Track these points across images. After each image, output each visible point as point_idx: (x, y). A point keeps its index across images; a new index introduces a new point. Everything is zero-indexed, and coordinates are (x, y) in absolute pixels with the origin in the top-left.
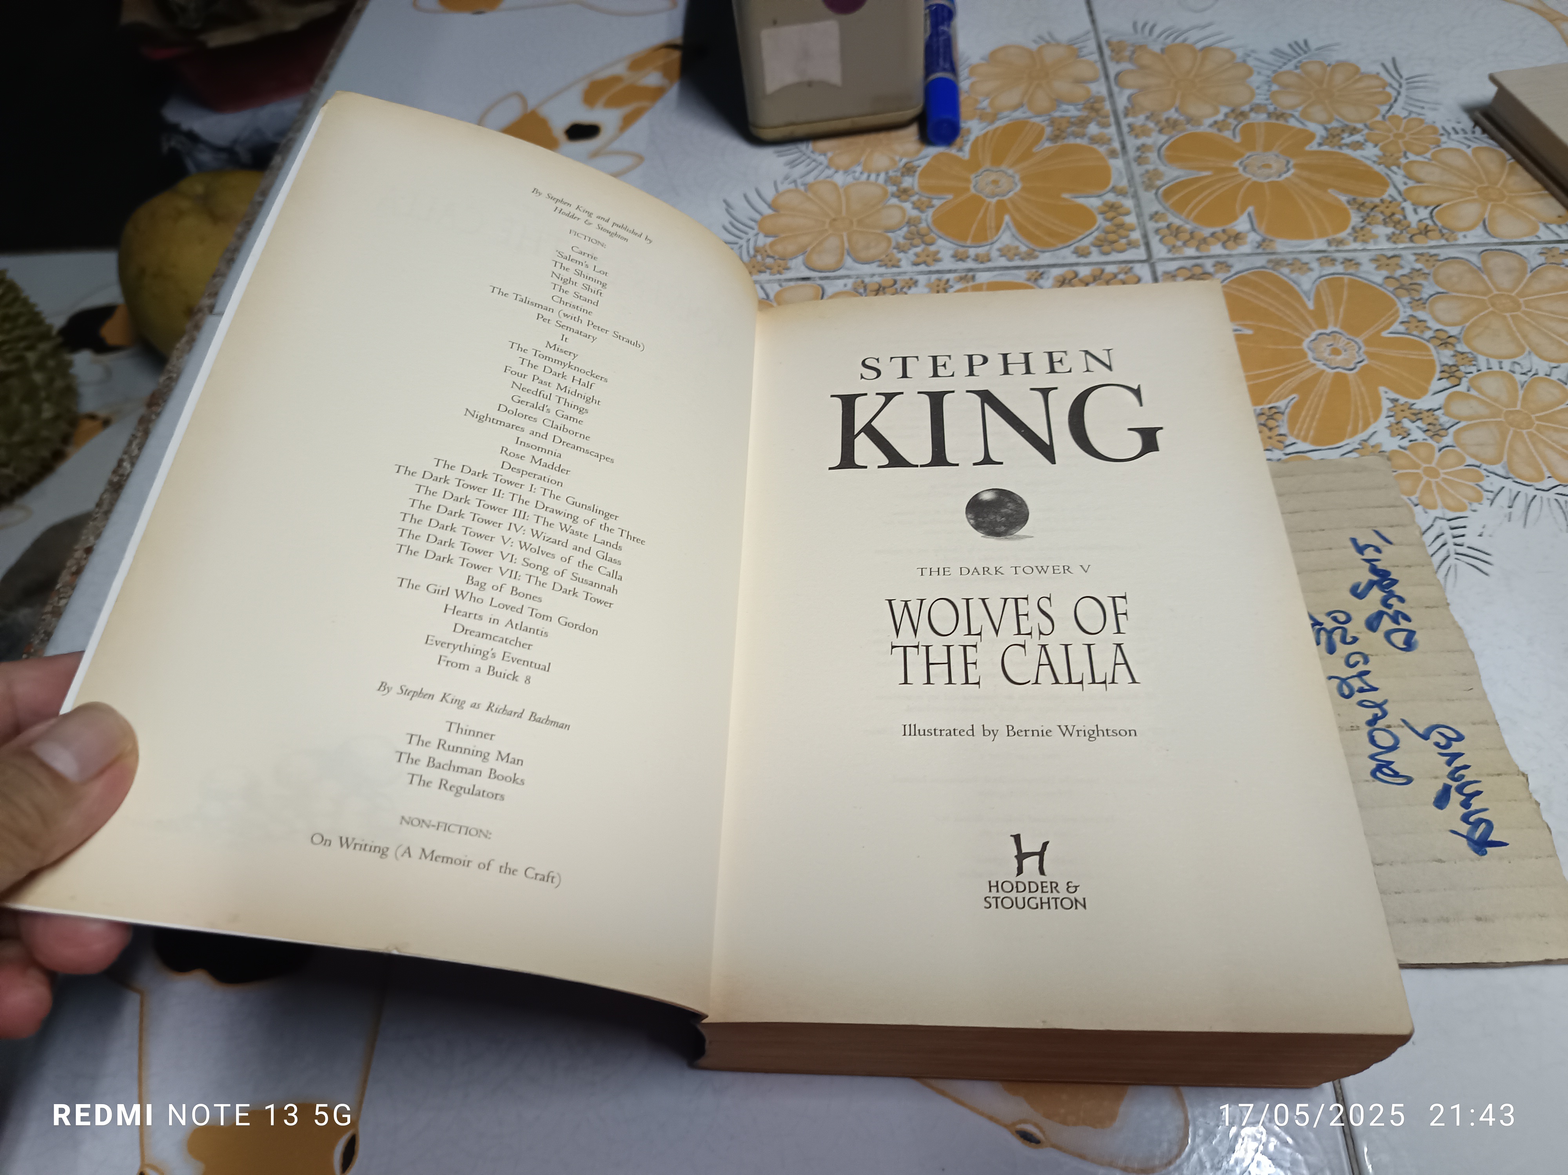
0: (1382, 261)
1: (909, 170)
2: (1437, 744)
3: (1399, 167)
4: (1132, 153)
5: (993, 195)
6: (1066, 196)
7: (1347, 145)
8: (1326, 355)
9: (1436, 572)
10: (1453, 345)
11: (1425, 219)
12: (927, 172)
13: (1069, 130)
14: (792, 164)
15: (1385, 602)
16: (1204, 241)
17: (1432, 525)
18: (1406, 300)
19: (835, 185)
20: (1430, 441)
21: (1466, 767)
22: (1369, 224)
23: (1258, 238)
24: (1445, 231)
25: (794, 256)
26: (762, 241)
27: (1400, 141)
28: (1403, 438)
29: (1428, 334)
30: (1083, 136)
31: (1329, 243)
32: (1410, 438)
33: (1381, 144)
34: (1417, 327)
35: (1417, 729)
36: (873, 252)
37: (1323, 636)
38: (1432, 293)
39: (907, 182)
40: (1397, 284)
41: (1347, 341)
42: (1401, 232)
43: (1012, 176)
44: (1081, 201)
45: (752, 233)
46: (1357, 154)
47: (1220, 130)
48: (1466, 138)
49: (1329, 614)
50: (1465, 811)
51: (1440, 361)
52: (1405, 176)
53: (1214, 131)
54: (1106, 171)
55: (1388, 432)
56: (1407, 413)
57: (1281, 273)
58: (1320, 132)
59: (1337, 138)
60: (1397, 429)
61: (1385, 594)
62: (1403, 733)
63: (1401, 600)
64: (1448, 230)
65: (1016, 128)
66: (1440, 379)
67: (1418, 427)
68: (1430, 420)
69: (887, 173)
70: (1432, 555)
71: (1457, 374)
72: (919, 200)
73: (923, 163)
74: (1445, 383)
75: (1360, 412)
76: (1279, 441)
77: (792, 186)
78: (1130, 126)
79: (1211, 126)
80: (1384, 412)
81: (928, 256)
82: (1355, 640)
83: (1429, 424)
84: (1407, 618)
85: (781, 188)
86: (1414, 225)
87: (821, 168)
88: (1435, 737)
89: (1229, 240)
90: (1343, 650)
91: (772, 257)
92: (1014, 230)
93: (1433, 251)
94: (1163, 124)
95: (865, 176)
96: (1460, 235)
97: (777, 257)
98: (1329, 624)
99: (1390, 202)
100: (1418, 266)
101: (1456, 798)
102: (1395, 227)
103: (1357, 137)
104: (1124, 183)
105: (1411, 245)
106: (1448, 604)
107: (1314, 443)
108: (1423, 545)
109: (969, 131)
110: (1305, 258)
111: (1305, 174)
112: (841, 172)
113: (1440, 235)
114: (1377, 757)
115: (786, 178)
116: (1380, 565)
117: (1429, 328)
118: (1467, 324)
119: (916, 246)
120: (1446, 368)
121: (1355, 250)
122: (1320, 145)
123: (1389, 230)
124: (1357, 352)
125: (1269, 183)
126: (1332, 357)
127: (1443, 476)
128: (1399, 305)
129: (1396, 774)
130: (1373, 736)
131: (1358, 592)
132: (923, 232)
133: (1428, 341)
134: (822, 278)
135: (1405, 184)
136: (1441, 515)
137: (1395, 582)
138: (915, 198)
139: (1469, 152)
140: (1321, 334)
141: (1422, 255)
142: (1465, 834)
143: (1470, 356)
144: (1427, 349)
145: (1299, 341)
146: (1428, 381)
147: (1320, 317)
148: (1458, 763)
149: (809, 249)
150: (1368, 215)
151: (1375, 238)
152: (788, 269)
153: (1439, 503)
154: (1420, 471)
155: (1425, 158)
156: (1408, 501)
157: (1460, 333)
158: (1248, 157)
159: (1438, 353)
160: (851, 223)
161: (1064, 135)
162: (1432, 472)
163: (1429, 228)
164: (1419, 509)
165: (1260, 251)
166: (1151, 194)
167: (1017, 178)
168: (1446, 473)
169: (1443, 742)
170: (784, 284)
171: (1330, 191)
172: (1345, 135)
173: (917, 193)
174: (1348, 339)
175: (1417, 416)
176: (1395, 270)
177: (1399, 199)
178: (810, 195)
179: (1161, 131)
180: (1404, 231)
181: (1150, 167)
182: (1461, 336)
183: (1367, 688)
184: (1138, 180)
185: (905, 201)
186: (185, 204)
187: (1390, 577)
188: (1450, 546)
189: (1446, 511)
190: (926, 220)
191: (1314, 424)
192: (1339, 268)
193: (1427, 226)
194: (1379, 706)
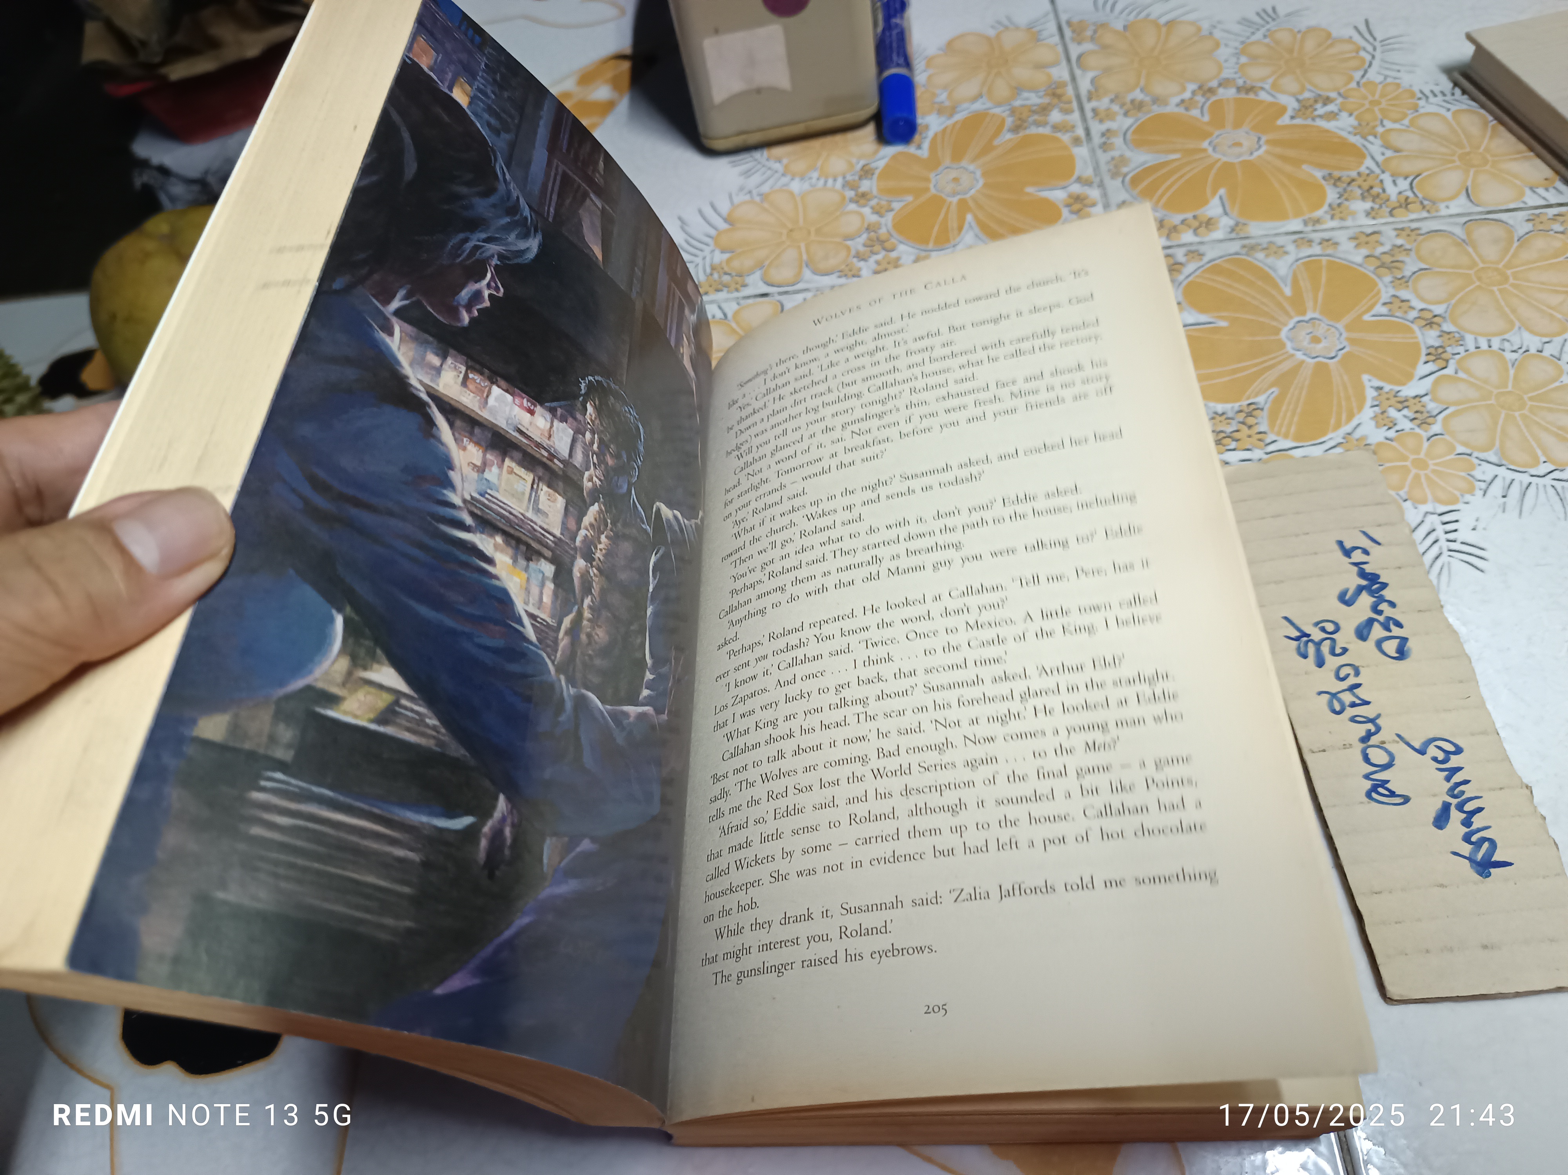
0: (1361, 239)
1: (866, 172)
2: (1435, 759)
3: (1375, 137)
4: (1097, 140)
5: (954, 194)
6: (1030, 190)
7: (1321, 116)
8: (1305, 343)
9: (1428, 572)
10: (1439, 325)
11: (1405, 191)
12: (887, 173)
13: (1031, 119)
14: (747, 174)
15: (1375, 609)
16: (1174, 229)
17: (1423, 521)
18: (1388, 279)
19: (791, 194)
20: (1418, 430)
21: (1466, 782)
22: (1347, 200)
23: (1231, 223)
24: (1426, 203)
25: (751, 272)
26: (719, 257)
27: (1376, 109)
28: (1390, 428)
29: (1413, 314)
30: (1045, 124)
31: (1306, 223)
32: (1397, 428)
33: (1355, 113)
34: (1400, 308)
35: (1412, 744)
36: (832, 262)
37: (1311, 649)
38: (1416, 270)
39: (866, 185)
40: (1378, 263)
41: (1327, 327)
42: (1381, 207)
43: (973, 173)
44: (1046, 194)
45: (707, 250)
46: (1331, 125)
47: (1187, 109)
48: (1445, 101)
49: (1316, 624)
50: (1467, 830)
51: (1425, 343)
52: (1382, 146)
53: (1181, 110)
54: (1070, 160)
55: (1373, 423)
56: (1393, 401)
57: (1256, 259)
58: (1291, 104)
59: (1310, 110)
60: (1382, 420)
61: (1374, 599)
62: (1399, 749)
63: (1392, 604)
64: (1430, 201)
65: (976, 120)
66: (1426, 362)
67: (1405, 416)
68: (1418, 407)
69: (844, 178)
70: (1424, 553)
71: (1444, 356)
72: (878, 204)
73: (881, 164)
74: (1431, 367)
75: (1344, 403)
76: (1260, 440)
77: (748, 197)
78: (1095, 111)
79: (1177, 105)
80: (1369, 402)
81: (889, 263)
82: (1345, 650)
83: (1417, 412)
84: (1399, 625)
85: (737, 200)
86: (1394, 197)
87: (777, 175)
88: (1432, 751)
89: (1200, 226)
90: (1332, 662)
91: (729, 274)
92: (977, 229)
93: (1414, 225)
94: (1128, 106)
95: (822, 182)
96: (1442, 206)
97: (734, 274)
98: (1317, 635)
99: (1368, 175)
100: (1399, 242)
101: (1456, 816)
102: (1373, 201)
103: (1331, 107)
104: (1089, 172)
105: (1391, 219)
106: (1442, 607)
107: (1296, 439)
108: (1413, 544)
109: (927, 127)
110: (1280, 241)
111: (1278, 150)
112: (797, 180)
113: (1421, 207)
114: (1373, 776)
115: (741, 189)
116: (1368, 569)
117: (1413, 308)
118: (1453, 301)
119: (876, 254)
120: (1432, 350)
121: (1333, 229)
122: (1292, 118)
123: (1368, 205)
124: (1338, 339)
125: (1241, 162)
126: (1313, 345)
127: (1432, 467)
128: (1381, 285)
129: (1392, 794)
130: (1367, 754)
131: (1346, 600)
132: (883, 238)
133: (1412, 322)
134: (780, 294)
135: (1383, 154)
136: (1431, 509)
137: (1384, 586)
138: (874, 202)
139: (1449, 115)
140: (1299, 322)
141: (1402, 229)
142: (1468, 856)
143: (1457, 335)
144: (1411, 331)
145: (1277, 331)
146: (1414, 365)
147: (1298, 302)
148: (1457, 778)
149: (767, 263)
150: (1345, 190)
151: (1353, 214)
152: (745, 286)
153: (1430, 497)
154: (1408, 463)
155: (1402, 125)
156: (1397, 497)
157: (1446, 312)
158: (1218, 136)
159: (1423, 334)
160: (809, 233)
161: (1025, 124)
162: (1421, 464)
163: (1409, 200)
164: (1408, 504)
165: (1233, 235)
166: (1118, 182)
167: (979, 173)
168: (1436, 464)
169: (1441, 756)
170: (742, 302)
171: (1305, 167)
172: (1318, 106)
173: (876, 197)
174: (1328, 325)
175: (1403, 404)
176: (1374, 248)
177: (1377, 170)
178: (766, 205)
179: (1126, 114)
180: (1384, 206)
181: (1116, 154)
182: (1447, 315)
183: (1358, 701)
184: (1104, 168)
185: (864, 206)
186: (150, 245)
187: (1380, 581)
188: (1443, 543)
189: (1437, 505)
190: (886, 225)
191: (1296, 419)
192: (1317, 250)
193: (1407, 198)
194: (1372, 721)
